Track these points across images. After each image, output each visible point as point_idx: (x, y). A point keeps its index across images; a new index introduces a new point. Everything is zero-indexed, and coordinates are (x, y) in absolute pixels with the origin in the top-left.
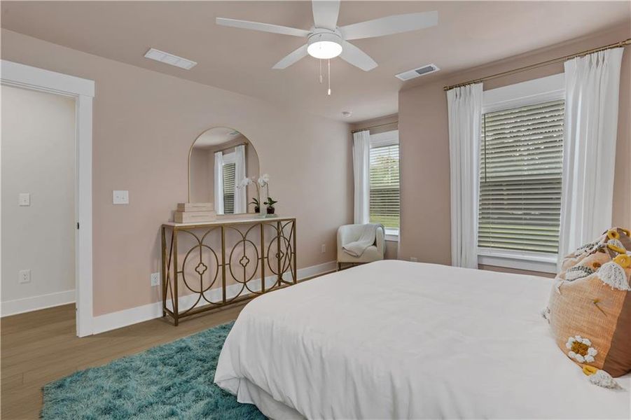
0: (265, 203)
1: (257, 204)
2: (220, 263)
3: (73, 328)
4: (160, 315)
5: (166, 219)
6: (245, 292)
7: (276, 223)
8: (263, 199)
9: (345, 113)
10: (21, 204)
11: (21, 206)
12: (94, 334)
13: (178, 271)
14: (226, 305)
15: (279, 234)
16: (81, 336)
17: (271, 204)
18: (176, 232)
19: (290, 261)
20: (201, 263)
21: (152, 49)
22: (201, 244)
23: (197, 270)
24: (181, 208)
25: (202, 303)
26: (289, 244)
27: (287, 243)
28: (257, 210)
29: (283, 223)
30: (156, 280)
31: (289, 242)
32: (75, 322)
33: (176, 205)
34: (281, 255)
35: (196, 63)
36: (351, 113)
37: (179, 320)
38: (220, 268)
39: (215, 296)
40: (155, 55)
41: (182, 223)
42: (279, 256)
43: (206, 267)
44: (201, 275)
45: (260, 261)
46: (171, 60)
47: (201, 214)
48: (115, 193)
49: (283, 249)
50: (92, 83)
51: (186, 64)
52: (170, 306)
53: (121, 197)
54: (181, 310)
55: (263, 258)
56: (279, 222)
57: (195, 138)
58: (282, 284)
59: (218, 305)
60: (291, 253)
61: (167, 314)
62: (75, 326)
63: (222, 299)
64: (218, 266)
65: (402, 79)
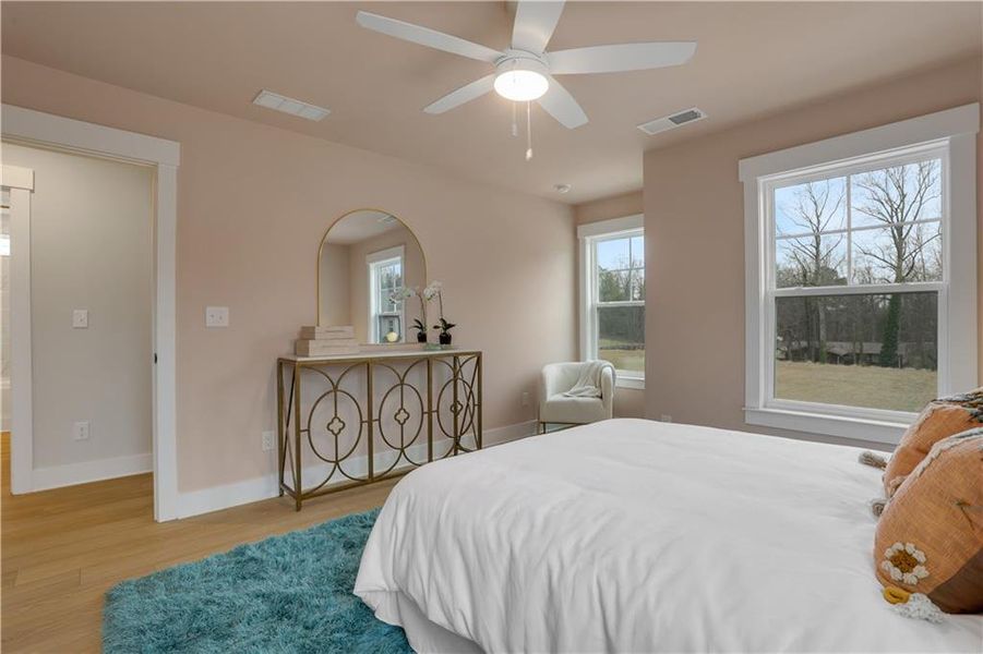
0: (436, 327)
1: (421, 328)
2: (365, 418)
3: (149, 508)
4: (275, 494)
5: (285, 351)
6: (403, 464)
7: (452, 358)
8: (432, 321)
9: (559, 187)
10: (75, 325)
11: (76, 328)
12: (180, 518)
13: (302, 429)
14: (373, 482)
15: (456, 376)
16: (161, 521)
17: (445, 329)
18: (298, 371)
19: (472, 418)
20: (336, 417)
21: (264, 92)
22: (335, 388)
23: (331, 427)
24: (307, 335)
25: (338, 479)
26: (471, 392)
27: (468, 390)
28: (422, 338)
29: (462, 359)
30: (269, 440)
31: (471, 388)
32: (153, 500)
33: (299, 329)
34: (459, 407)
35: (329, 111)
36: (569, 186)
37: (303, 502)
38: (365, 426)
39: (356, 468)
40: (269, 100)
41: (307, 356)
42: (455, 408)
43: (344, 424)
44: (336, 435)
45: (426, 416)
46: (292, 107)
47: (337, 343)
48: (210, 310)
49: (462, 398)
50: (176, 146)
51: (313, 113)
52: (289, 482)
53: (218, 316)
54: (305, 488)
55: (430, 413)
56: (456, 357)
57: (328, 227)
58: (459, 451)
59: (362, 483)
60: (474, 405)
61: (285, 493)
62: (151, 506)
63: (367, 474)
64: (362, 422)
65: (648, 132)
